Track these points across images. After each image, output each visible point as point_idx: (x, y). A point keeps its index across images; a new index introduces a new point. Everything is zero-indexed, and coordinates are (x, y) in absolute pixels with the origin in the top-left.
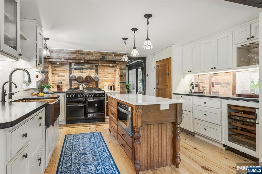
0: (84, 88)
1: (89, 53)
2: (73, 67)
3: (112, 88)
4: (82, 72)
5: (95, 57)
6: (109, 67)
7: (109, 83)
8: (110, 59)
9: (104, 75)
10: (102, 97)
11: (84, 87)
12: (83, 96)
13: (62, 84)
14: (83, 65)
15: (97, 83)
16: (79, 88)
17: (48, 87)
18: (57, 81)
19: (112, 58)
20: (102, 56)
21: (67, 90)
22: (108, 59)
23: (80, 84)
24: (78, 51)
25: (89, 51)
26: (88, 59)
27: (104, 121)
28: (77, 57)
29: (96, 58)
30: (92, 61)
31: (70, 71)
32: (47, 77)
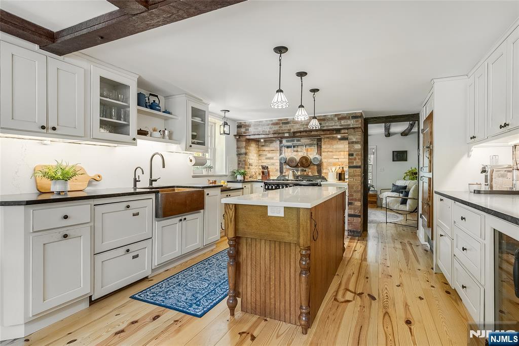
1: (296, 121)
2: (284, 144)
4: (297, 151)
6: (339, 139)
8: (329, 126)
9: (331, 154)
14: (298, 141)
19: (333, 124)
22: (326, 126)
24: (281, 120)
26: (296, 130)
28: (280, 130)
31: (280, 150)
32: (244, 161)
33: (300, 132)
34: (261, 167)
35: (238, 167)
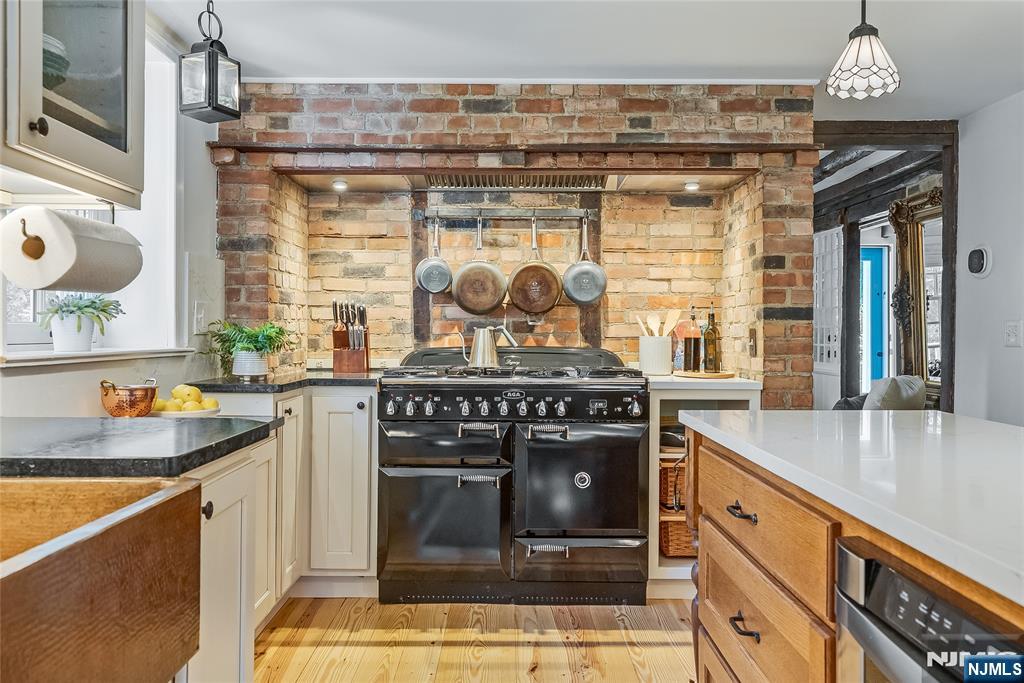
0: (501, 353)
1: (535, 101)
2: (434, 208)
3: (699, 352)
4: (494, 244)
5: (576, 128)
6: (680, 199)
7: (673, 318)
8: (687, 135)
9: (638, 259)
10: (626, 417)
11: (502, 342)
12: (494, 409)
13: (363, 321)
14: (501, 198)
15: (592, 316)
16: (468, 353)
17: (257, 341)
18: (335, 305)
19: (701, 128)
20: (632, 120)
21: (394, 363)
22: (673, 134)
23: (482, 326)
24: (462, 89)
25: (535, 88)
26: (531, 142)
27: (640, 600)
28: (455, 135)
29: (586, 135)
30: (554, 155)
31: (416, 235)
32: (264, 278)
33: (555, 151)
34: (328, 313)
35: (228, 310)
